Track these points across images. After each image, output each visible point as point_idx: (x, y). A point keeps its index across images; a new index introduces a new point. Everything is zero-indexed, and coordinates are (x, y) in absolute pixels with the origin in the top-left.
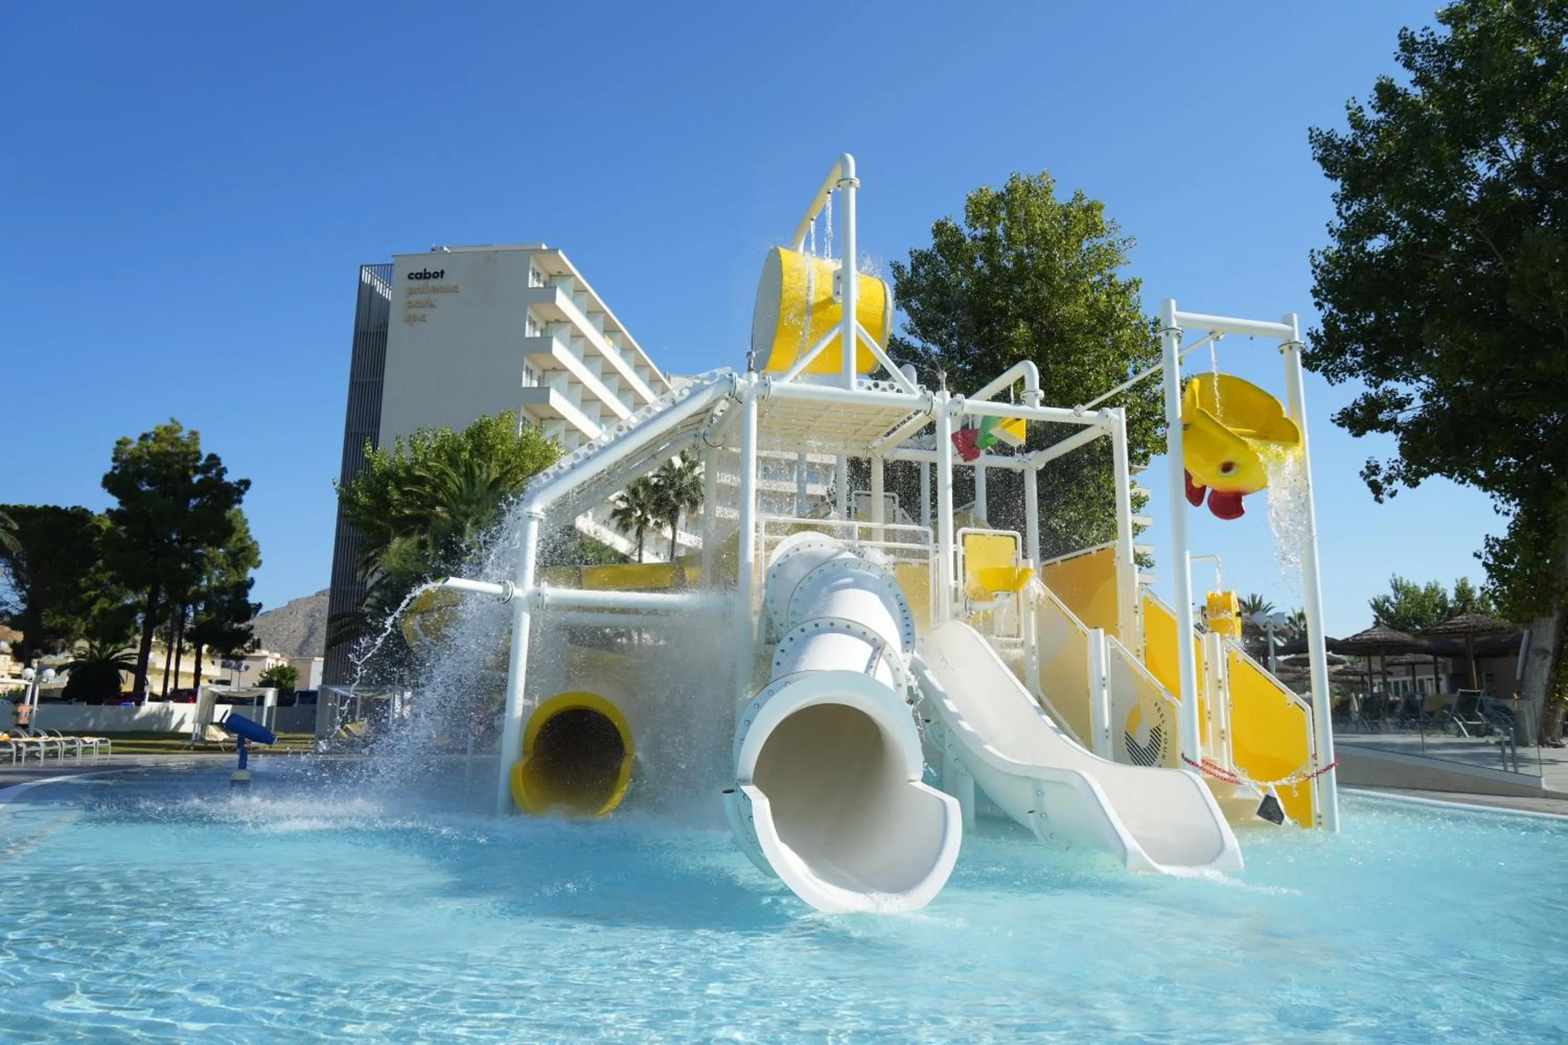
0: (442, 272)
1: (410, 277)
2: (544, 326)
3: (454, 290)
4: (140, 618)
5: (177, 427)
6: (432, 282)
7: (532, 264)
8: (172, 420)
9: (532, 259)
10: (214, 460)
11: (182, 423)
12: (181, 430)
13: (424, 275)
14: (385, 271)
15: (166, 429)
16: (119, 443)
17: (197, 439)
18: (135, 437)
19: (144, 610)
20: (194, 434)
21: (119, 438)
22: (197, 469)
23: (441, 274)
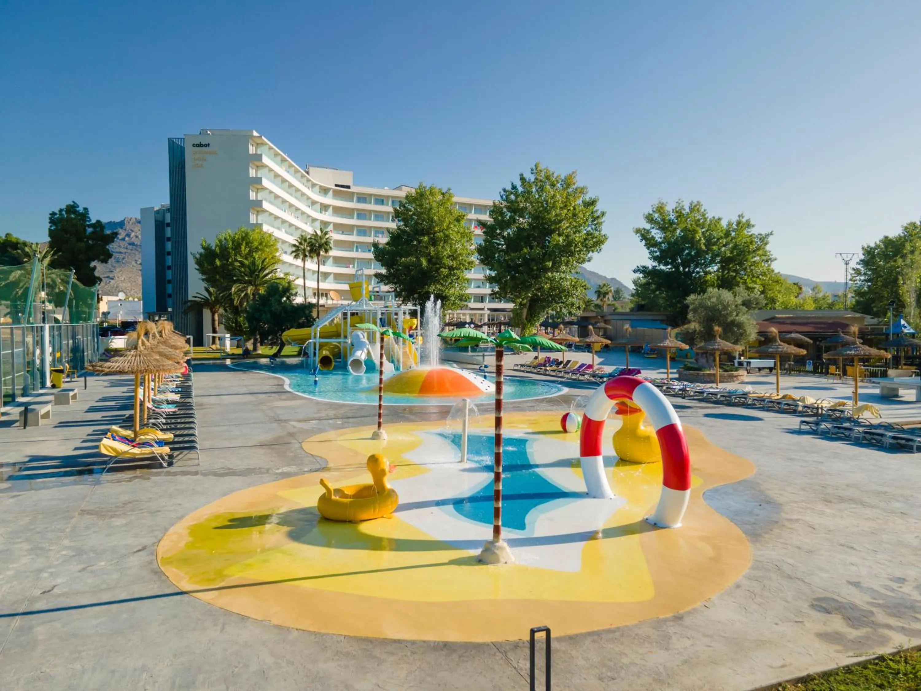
0: (209, 144)
1: (193, 145)
2: (256, 168)
3: (215, 153)
5: (76, 205)
6: (204, 148)
7: (251, 142)
8: (74, 202)
9: (249, 140)
10: (98, 222)
11: (78, 203)
12: (78, 206)
13: (200, 145)
15: (71, 206)
16: (50, 214)
17: (88, 211)
18: (57, 211)
20: (86, 209)
21: (50, 212)
22: (89, 226)
23: (208, 145)
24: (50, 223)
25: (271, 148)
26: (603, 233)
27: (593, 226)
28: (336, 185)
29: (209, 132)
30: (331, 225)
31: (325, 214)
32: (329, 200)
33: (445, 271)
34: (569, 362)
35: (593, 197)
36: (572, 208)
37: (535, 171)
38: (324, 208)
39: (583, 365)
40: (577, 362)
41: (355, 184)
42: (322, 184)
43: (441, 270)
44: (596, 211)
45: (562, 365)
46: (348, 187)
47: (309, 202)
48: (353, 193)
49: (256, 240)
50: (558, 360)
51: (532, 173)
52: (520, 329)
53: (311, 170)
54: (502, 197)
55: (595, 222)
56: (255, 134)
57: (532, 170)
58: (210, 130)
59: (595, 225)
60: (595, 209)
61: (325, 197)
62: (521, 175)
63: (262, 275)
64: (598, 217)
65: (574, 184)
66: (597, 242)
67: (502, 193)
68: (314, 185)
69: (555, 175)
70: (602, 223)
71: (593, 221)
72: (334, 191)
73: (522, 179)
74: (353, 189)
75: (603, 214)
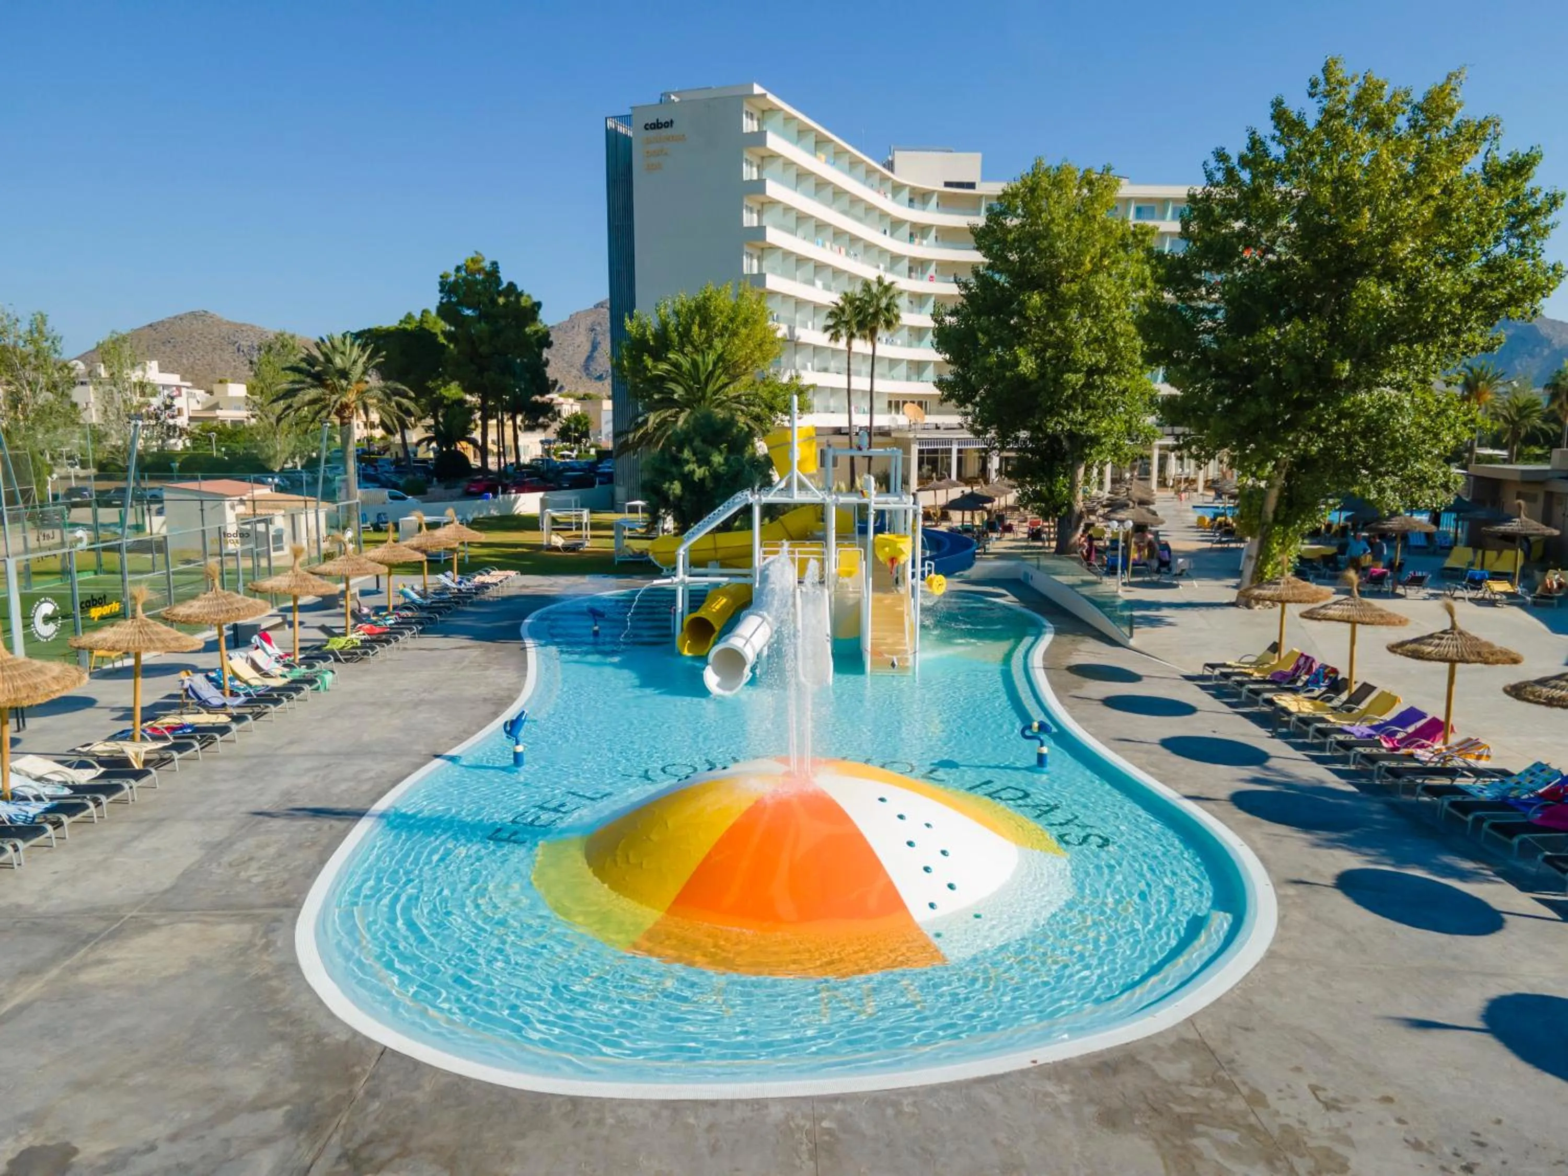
0: (671, 122)
1: (647, 127)
2: (759, 162)
3: (682, 139)
4: (478, 415)
5: (481, 258)
6: (664, 132)
7: (746, 107)
8: (476, 252)
9: (745, 104)
10: (511, 286)
11: (484, 254)
12: (483, 260)
13: (657, 126)
14: (626, 119)
15: (472, 260)
16: (442, 277)
17: (497, 268)
18: (452, 270)
19: (479, 409)
21: (441, 273)
22: (500, 294)
23: (669, 124)
24: (441, 291)
25: (789, 119)
26: (1548, 259)
27: (1514, 242)
28: (948, 184)
29: (673, 97)
30: (933, 267)
31: (921, 244)
32: (930, 216)
33: (1075, 379)
34: (1367, 689)
35: (1523, 150)
36: (1437, 191)
37: (1321, 88)
38: (918, 232)
39: (1412, 715)
40: (1393, 700)
41: (984, 179)
42: (916, 185)
43: (1065, 376)
44: (1533, 194)
45: (1344, 696)
46: (971, 185)
47: (887, 224)
48: (980, 197)
49: (721, 312)
50: (1335, 671)
51: (1312, 95)
52: (1257, 541)
53: (900, 158)
54: (1209, 176)
55: (1524, 229)
56: (758, 89)
57: (1314, 85)
58: (675, 94)
59: (1523, 236)
60: (1527, 187)
61: (924, 209)
62: (1277, 104)
63: (710, 389)
64: (1535, 212)
65: (1451, 112)
66: (1525, 289)
67: (1212, 164)
68: (897, 188)
69: (1387, 92)
70: (1546, 229)
71: (1512, 227)
72: (942, 196)
73: (1280, 115)
74: (979, 190)
75: (1554, 201)
